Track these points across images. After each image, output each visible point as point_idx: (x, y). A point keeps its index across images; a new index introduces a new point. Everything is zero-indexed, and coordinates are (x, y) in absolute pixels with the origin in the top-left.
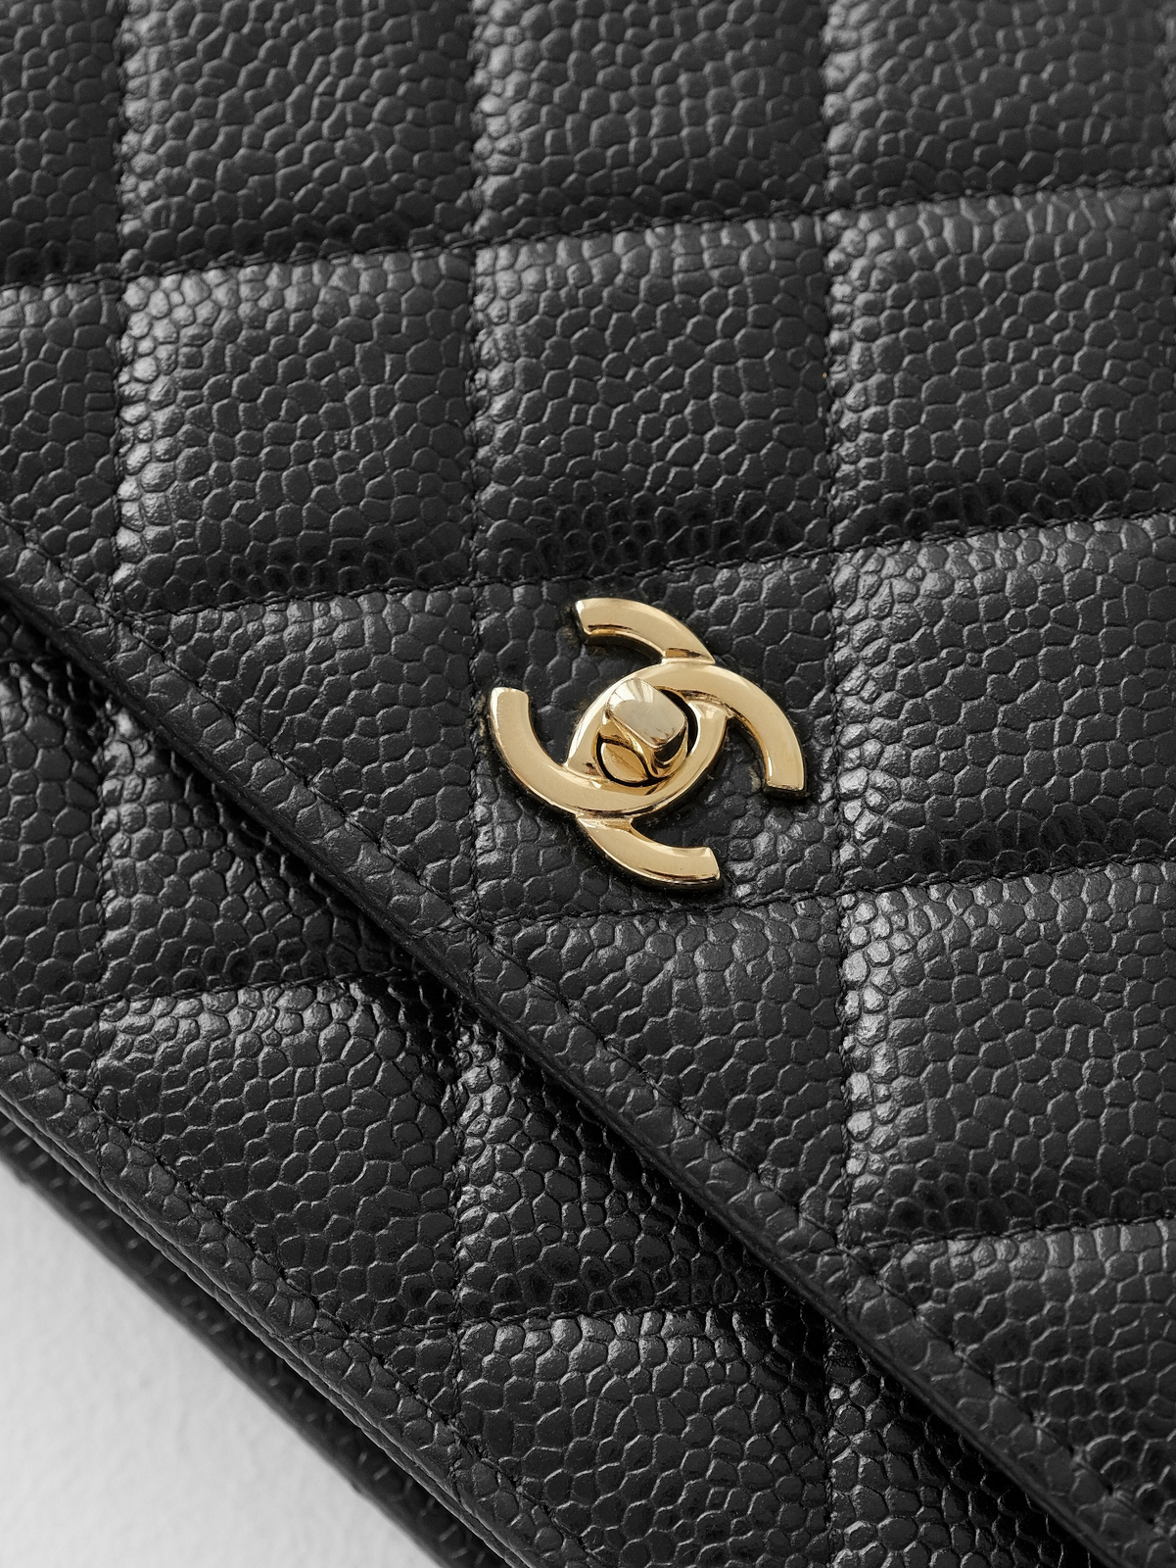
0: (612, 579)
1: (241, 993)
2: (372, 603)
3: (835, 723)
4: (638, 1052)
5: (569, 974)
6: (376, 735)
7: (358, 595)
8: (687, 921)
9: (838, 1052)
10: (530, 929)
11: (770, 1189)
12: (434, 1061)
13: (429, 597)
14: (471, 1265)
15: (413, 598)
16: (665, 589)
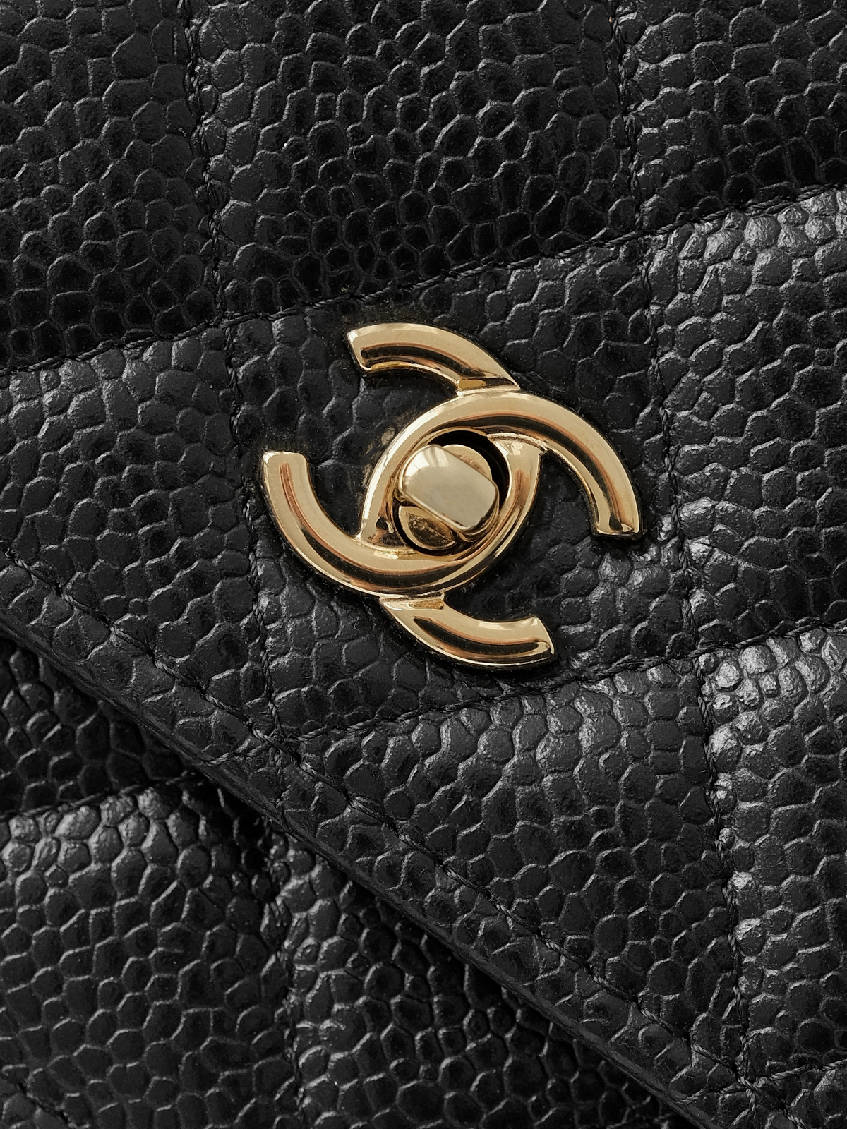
0: (386, 295)
1: (13, 823)
2: (107, 366)
3: (667, 442)
4: (483, 874)
5: (392, 792)
6: (132, 528)
7: (90, 357)
8: (522, 707)
9: (714, 848)
10: (341, 742)
11: (654, 1022)
12: (246, 878)
13: (174, 347)
14: (319, 1115)
15: (156, 351)
16: (450, 300)
